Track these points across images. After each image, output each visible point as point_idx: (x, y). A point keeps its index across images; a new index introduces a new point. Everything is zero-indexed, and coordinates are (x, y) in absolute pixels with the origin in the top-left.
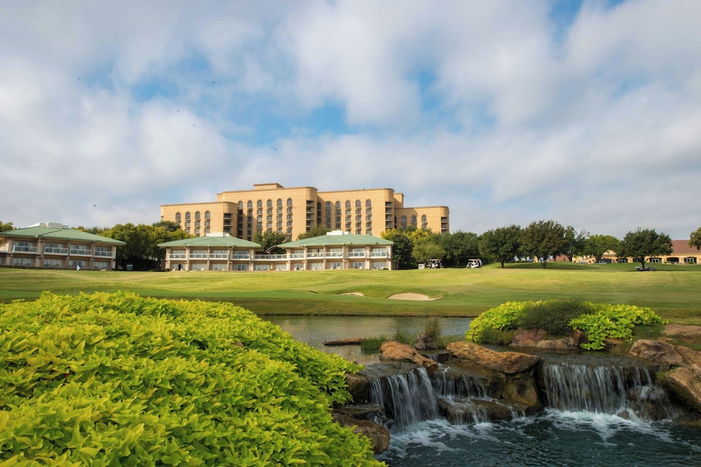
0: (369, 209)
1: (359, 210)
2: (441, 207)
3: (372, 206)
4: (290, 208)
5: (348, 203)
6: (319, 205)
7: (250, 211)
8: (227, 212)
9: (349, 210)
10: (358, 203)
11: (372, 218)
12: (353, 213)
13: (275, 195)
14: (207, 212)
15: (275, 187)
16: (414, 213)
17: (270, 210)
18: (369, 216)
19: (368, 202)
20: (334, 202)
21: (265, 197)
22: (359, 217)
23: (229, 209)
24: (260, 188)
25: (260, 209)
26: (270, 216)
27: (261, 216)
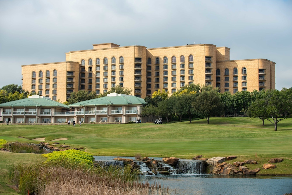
0: (191, 64)
1: (182, 65)
2: (258, 59)
3: (194, 61)
4: (122, 65)
5: (173, 58)
6: (149, 60)
7: (90, 68)
8: (69, 70)
9: (174, 64)
10: (182, 58)
11: (194, 72)
12: (178, 67)
13: (110, 53)
14: (55, 71)
15: (110, 46)
16: (235, 66)
17: (106, 66)
18: (191, 70)
19: (191, 57)
20: (162, 57)
21: (101, 55)
22: (183, 70)
23: (71, 68)
24: (98, 47)
25: (98, 66)
26: (106, 72)
27: (98, 72)
